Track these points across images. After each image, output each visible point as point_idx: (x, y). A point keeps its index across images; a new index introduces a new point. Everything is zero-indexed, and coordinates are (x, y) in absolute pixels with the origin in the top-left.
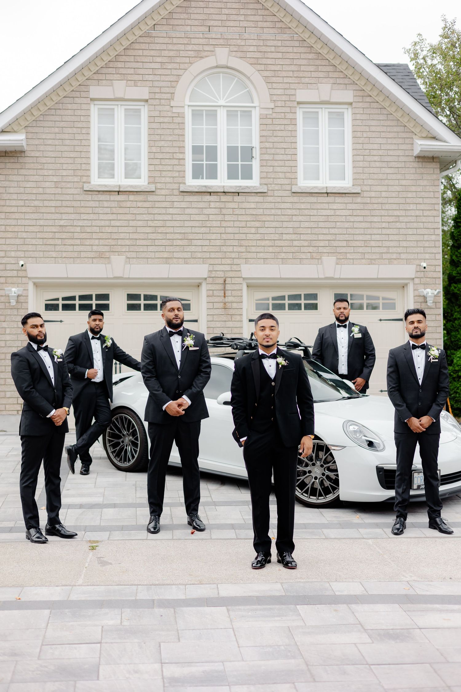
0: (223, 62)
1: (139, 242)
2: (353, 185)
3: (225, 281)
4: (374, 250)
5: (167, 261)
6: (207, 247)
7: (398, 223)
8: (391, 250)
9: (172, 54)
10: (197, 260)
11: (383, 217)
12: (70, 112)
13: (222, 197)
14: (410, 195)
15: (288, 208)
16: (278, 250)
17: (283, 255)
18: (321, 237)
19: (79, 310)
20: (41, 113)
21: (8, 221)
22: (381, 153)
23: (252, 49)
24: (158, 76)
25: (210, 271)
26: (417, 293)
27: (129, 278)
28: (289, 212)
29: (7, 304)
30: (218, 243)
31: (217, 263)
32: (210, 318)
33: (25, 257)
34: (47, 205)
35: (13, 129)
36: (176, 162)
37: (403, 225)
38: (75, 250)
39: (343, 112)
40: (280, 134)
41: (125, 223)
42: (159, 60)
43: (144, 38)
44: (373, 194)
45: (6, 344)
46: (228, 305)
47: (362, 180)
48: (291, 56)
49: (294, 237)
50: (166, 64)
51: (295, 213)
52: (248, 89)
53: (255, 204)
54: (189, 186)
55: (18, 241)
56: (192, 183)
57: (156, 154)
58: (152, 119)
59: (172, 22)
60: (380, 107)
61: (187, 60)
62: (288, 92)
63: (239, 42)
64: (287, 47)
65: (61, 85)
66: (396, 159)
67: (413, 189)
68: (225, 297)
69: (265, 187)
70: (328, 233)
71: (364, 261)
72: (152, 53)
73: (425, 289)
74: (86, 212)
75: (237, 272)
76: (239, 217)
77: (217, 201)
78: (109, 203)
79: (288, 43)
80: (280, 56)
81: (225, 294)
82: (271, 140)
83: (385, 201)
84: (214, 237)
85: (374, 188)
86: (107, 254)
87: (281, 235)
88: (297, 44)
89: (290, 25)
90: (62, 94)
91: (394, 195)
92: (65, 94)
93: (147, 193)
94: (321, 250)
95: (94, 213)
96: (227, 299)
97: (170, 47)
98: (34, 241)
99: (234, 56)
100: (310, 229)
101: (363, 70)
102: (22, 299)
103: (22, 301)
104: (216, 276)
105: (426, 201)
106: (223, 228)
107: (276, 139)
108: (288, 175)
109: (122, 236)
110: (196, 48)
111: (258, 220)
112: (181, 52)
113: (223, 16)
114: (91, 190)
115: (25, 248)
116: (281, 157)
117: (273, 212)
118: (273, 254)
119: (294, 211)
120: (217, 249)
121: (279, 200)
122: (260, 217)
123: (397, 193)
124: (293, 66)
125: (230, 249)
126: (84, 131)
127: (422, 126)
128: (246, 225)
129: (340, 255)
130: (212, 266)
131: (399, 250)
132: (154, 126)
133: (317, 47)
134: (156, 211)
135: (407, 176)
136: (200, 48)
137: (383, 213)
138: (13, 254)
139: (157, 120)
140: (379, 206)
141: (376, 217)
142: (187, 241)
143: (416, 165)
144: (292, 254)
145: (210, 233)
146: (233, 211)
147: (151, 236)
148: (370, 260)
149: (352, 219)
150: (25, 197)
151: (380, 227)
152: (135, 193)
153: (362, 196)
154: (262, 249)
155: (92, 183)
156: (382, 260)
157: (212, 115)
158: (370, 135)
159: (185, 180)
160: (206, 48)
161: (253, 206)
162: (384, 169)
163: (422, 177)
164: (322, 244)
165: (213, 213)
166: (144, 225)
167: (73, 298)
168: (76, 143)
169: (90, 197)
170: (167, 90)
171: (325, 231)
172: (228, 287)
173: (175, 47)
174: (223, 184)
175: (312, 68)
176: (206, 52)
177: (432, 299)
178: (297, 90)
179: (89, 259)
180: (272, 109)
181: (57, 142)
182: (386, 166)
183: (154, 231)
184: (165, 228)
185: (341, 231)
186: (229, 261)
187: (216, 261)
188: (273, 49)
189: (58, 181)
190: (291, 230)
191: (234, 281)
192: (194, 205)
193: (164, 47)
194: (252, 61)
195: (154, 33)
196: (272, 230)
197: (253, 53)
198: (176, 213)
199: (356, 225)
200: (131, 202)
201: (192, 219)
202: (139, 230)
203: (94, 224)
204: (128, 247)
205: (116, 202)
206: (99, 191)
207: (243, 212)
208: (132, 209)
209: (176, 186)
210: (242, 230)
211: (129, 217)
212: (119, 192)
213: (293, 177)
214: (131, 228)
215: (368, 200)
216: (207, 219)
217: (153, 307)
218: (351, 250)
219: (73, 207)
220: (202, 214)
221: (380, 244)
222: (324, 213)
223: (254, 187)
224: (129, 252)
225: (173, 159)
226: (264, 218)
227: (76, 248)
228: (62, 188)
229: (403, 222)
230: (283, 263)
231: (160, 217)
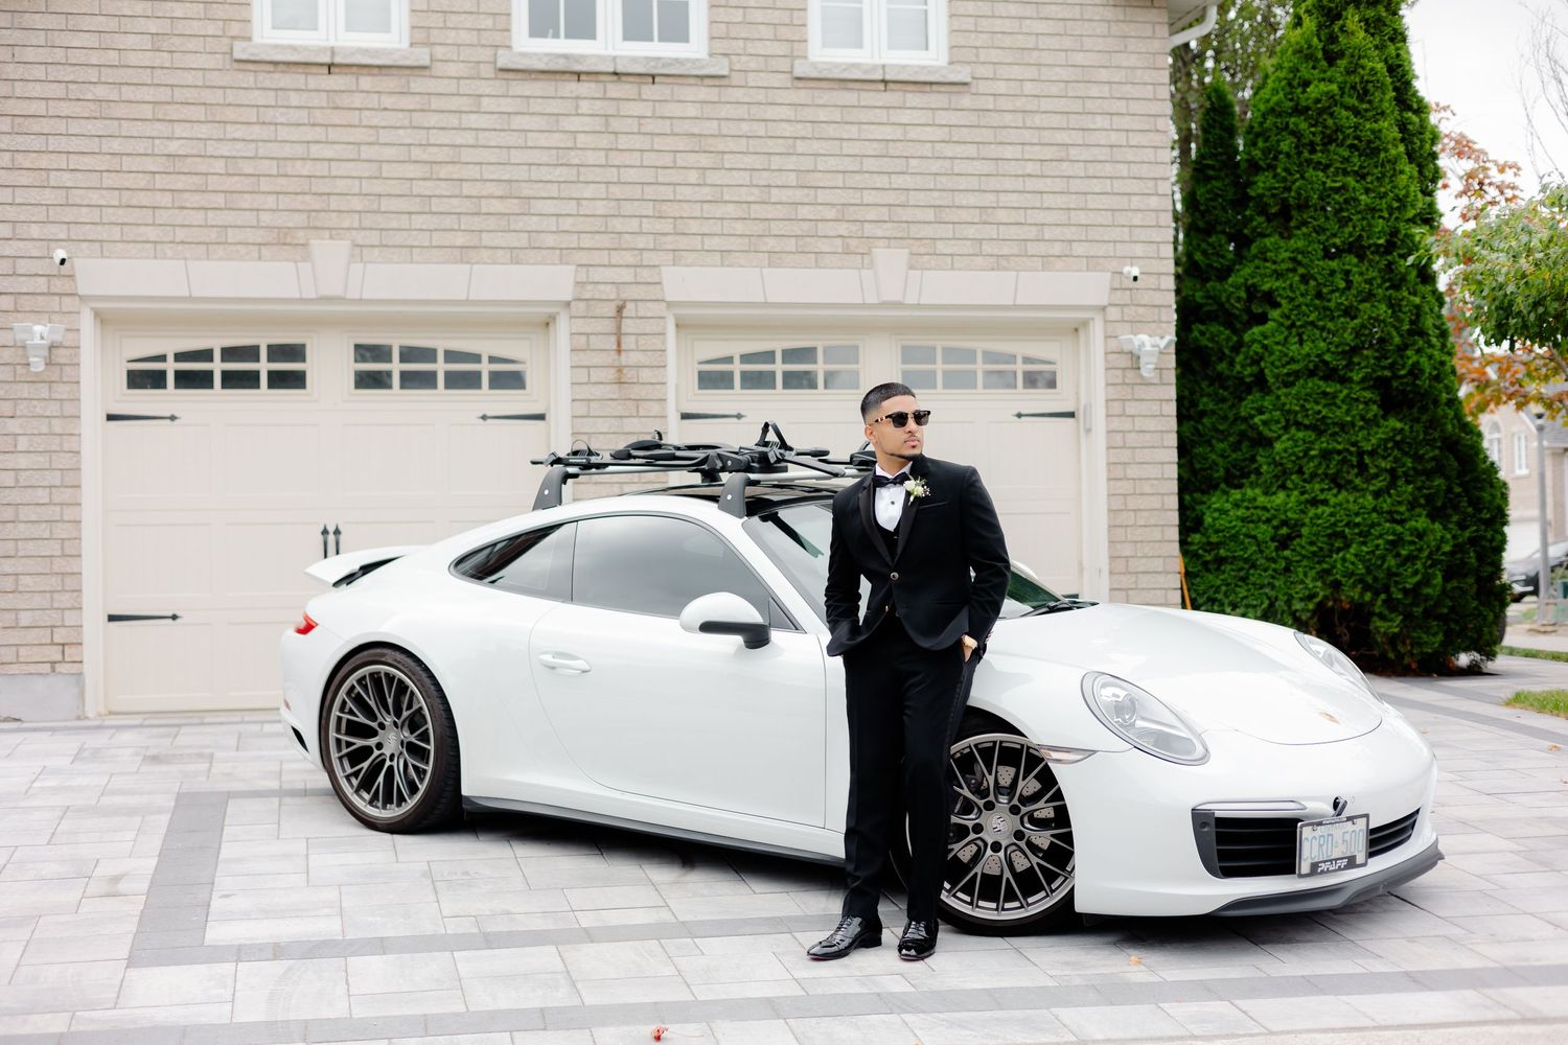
1: (386, 204)
2: (951, 63)
3: (620, 309)
4: (1005, 232)
5: (464, 254)
6: (570, 220)
7: (1065, 164)
8: (1048, 233)
10: (544, 252)
11: (1027, 148)
13: (609, 86)
14: (1094, 91)
15: (784, 117)
16: (758, 228)
17: (771, 243)
18: (870, 197)
19: (223, 387)
21: (20, 139)
25: (580, 284)
26: (1113, 345)
27: (360, 301)
28: (788, 130)
29: (20, 370)
30: (601, 208)
31: (597, 261)
32: (581, 409)
33: (69, 240)
34: (132, 98)
37: (1078, 169)
38: (210, 222)
41: (348, 152)
44: (1001, 87)
45: (17, 480)
46: (629, 375)
47: (974, 51)
49: (799, 195)
51: (803, 133)
53: (698, 105)
54: (524, 55)
55: (48, 196)
56: (527, 46)
67: (1104, 75)
68: (619, 351)
69: (725, 61)
70: (887, 186)
71: (979, 260)
73: (1134, 335)
74: (241, 119)
75: (652, 287)
76: (656, 139)
77: (597, 95)
78: (305, 95)
81: (619, 345)
83: (1032, 105)
84: (588, 192)
85: (1004, 72)
86: (301, 234)
87: (767, 190)
91: (1054, 89)
93: (408, 72)
94: (869, 229)
95: (264, 123)
96: (624, 359)
98: (95, 197)
100: (841, 175)
102: (61, 356)
103: (62, 361)
104: (597, 296)
105: (1135, 107)
106: (614, 170)
108: (784, 32)
109: (340, 185)
111: (707, 149)
114: (253, 58)
115: (70, 215)
117: (745, 127)
118: (746, 240)
119: (799, 126)
120: (598, 224)
121: (760, 96)
122: (710, 140)
123: (1062, 85)
125: (633, 225)
128: (675, 162)
129: (918, 243)
130: (585, 269)
131: (1069, 233)
134: (433, 120)
135: (1088, 43)
137: (1027, 136)
138: (35, 231)
140: (1018, 120)
141: (1010, 148)
142: (516, 201)
144: (793, 240)
145: (579, 182)
146: (640, 125)
147: (420, 188)
148: (995, 259)
149: (949, 150)
150: (67, 74)
151: (1020, 172)
152: (376, 71)
153: (974, 90)
154: (716, 227)
155: (257, 39)
156: (1025, 259)
159: (510, 38)
161: (692, 111)
162: (1028, 22)
163: (1126, 46)
164: (872, 214)
165: (586, 129)
166: (402, 159)
167: (206, 355)
169: (252, 79)
171: (881, 181)
172: (628, 326)
174: (611, 52)
177: (1154, 360)
179: (251, 247)
182: (1035, 15)
183: (428, 175)
184: (458, 166)
185: (919, 182)
186: (629, 258)
187: (597, 258)
189: (160, 31)
190: (792, 179)
191: (646, 310)
192: (536, 106)
196: (744, 178)
198: (484, 126)
199: (959, 167)
200: (364, 95)
201: (530, 144)
202: (387, 170)
203: (261, 152)
204: (357, 216)
205: (324, 95)
206: (275, 63)
207: (665, 126)
208: (367, 113)
209: (485, 55)
210: (663, 176)
211: (359, 135)
212: (330, 67)
213: (796, 38)
214: (366, 165)
215: (989, 103)
216: (570, 144)
217: (425, 380)
218: (946, 231)
219: (205, 104)
220: (557, 131)
221: (1019, 216)
222: (877, 133)
223: (694, 62)
224: (361, 229)
226: (720, 145)
227: (213, 218)
228: (171, 52)
229: (1077, 161)
230: (770, 265)
231: (445, 138)
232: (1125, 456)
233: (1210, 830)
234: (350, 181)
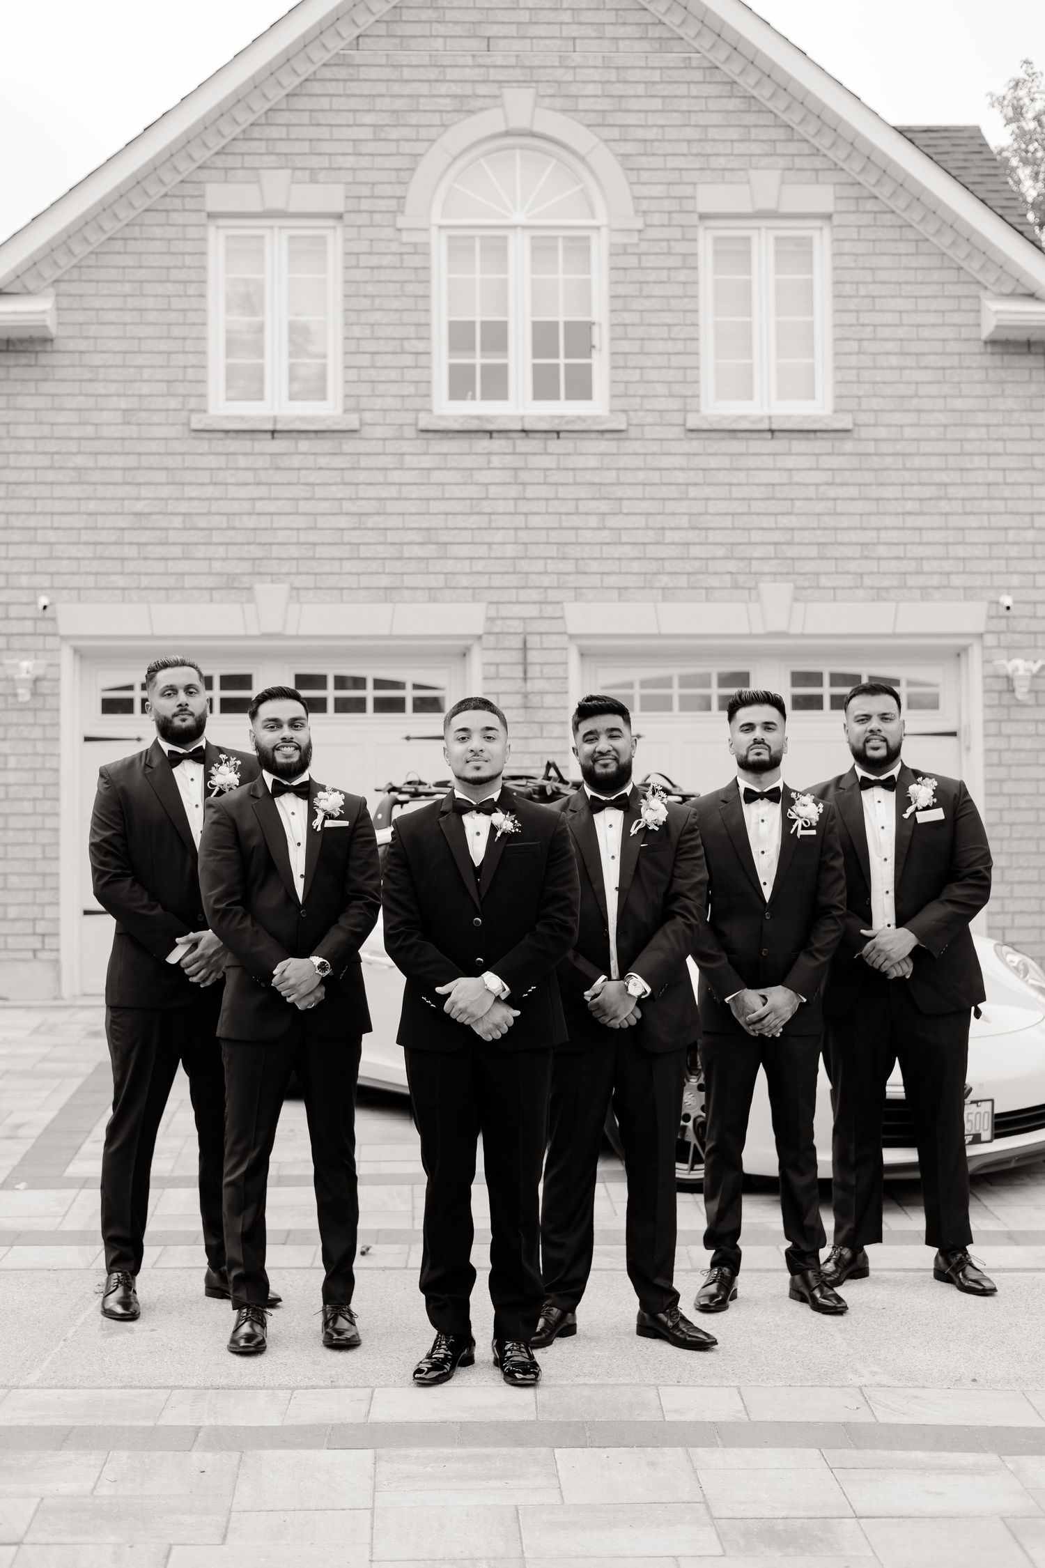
0: (520, 120)
1: (321, 552)
2: (835, 411)
3: (525, 642)
4: (886, 566)
5: (388, 594)
6: (482, 563)
7: (943, 502)
8: (927, 566)
9: (399, 104)
10: (458, 591)
11: (906, 488)
12: (158, 246)
13: (519, 442)
14: (972, 433)
15: (678, 466)
16: (652, 566)
17: (665, 580)
18: (756, 536)
20: (90, 249)
21: (13, 503)
22: (901, 333)
23: (590, 89)
24: (367, 158)
25: (490, 619)
26: (990, 670)
27: (297, 637)
28: (681, 477)
29: (11, 700)
30: (510, 551)
31: (507, 599)
33: (52, 588)
34: (106, 465)
35: (24, 286)
36: (408, 360)
37: (957, 506)
38: (170, 570)
39: (810, 239)
40: (657, 290)
41: (288, 507)
42: (369, 119)
43: (335, 69)
44: (882, 432)
45: (7, 794)
46: (534, 700)
47: (857, 400)
48: (684, 105)
49: (691, 536)
50: (386, 129)
51: (695, 480)
52: (581, 186)
53: (599, 457)
54: (442, 417)
55: (36, 551)
56: (447, 409)
57: (362, 342)
58: (352, 259)
59: (399, 29)
60: (900, 222)
61: (436, 119)
62: (678, 191)
63: (560, 74)
64: (675, 86)
65: (137, 182)
66: (937, 347)
67: (981, 418)
68: (525, 679)
69: (623, 417)
70: (773, 525)
71: (860, 593)
72: (354, 103)
73: (1009, 660)
74: (196, 481)
75: (556, 621)
76: (561, 488)
77: (508, 451)
78: (251, 458)
79: (677, 75)
80: (657, 104)
81: (525, 672)
82: (637, 304)
83: (912, 448)
84: (499, 537)
85: (885, 418)
86: (246, 579)
87: (661, 531)
88: (698, 76)
89: (681, 32)
90: (140, 202)
91: (933, 433)
92: (148, 203)
93: (340, 435)
94: (756, 566)
95: (216, 484)
96: (531, 686)
97: (396, 88)
98: (74, 551)
99: (549, 108)
100: (730, 517)
101: (857, 134)
102: (44, 687)
103: (46, 691)
104: (506, 630)
105: (1011, 447)
106: (522, 517)
107: (648, 304)
108: (678, 389)
109: (281, 536)
110: (456, 89)
111: (607, 496)
112: (422, 100)
113: (522, 12)
114: (207, 428)
115: (52, 566)
116: (660, 346)
117: (641, 476)
118: (642, 577)
119: (692, 473)
120: (507, 566)
121: (655, 447)
122: (609, 489)
123: (941, 429)
124: (688, 129)
125: (539, 566)
126: (192, 290)
127: (1002, 267)
128: (577, 508)
129: (802, 578)
130: (494, 606)
131: (947, 566)
132: (358, 275)
133: (748, 82)
135: (967, 389)
136: (467, 89)
137: (907, 477)
139: (364, 261)
140: (899, 462)
141: (890, 488)
142: (434, 547)
143: (987, 361)
144: (686, 576)
145: (490, 528)
146: (546, 476)
147: (349, 537)
148: (874, 592)
149: (832, 492)
150: (52, 446)
151: (900, 510)
152: (312, 435)
153: (856, 436)
154: (614, 566)
155: (212, 411)
156: (904, 591)
157: (496, 248)
158: (875, 290)
159: (431, 403)
160: (482, 90)
161: (593, 462)
162: (908, 372)
163: (1003, 391)
164: (759, 552)
165: (497, 481)
166: (334, 511)
168: (173, 317)
169: (207, 446)
170: (387, 190)
171: (768, 522)
172: (533, 656)
173: (408, 89)
174: (521, 412)
175: (734, 134)
176: (482, 100)
177: (1027, 683)
178: (700, 188)
179: (204, 591)
180: (640, 231)
181: (127, 317)
182: (915, 366)
183: (357, 525)
184: (383, 517)
185: (804, 521)
186: (535, 595)
187: (506, 596)
188: (641, 89)
190: (684, 521)
191: (550, 641)
192: (452, 462)
193: (381, 88)
194: (591, 118)
195: (357, 57)
196: (640, 521)
197: (592, 100)
198: (408, 481)
199: (842, 507)
200: (301, 457)
201: (447, 495)
202: (321, 522)
203: (214, 509)
204: (294, 562)
205: (268, 458)
206: (227, 432)
207: (568, 477)
208: (304, 472)
209: (408, 418)
210: (567, 522)
211: (298, 491)
212: (273, 433)
213: (689, 393)
214: (303, 518)
215: (871, 447)
216: (482, 495)
217: (357, 706)
218: (830, 566)
219: (166, 469)
220: (472, 484)
221: (899, 551)
222: (765, 477)
223: (595, 418)
224: (298, 573)
225: (403, 352)
226: (619, 492)
227: (172, 566)
228: (139, 425)
229: (956, 499)
230: (664, 600)
231: (372, 492)
232: (1001, 773)
234: (289, 532)
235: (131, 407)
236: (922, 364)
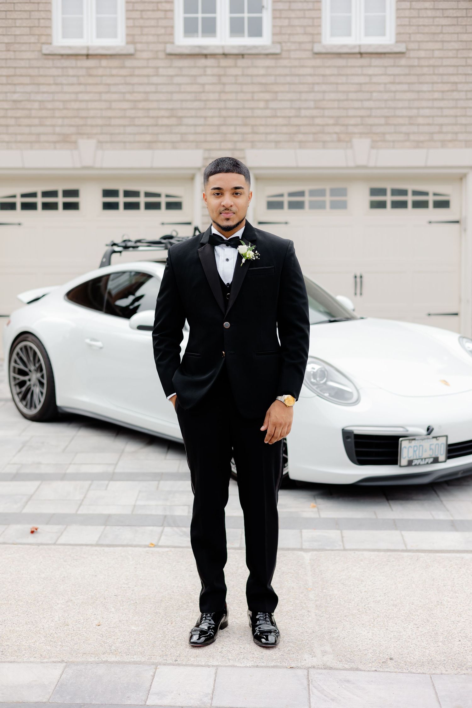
1: (114, 122)
2: (397, 42)
4: (422, 129)
5: (150, 145)
6: (201, 128)
7: (455, 93)
8: (445, 129)
10: (188, 143)
11: (435, 85)
13: (221, 60)
15: (309, 73)
16: (294, 130)
17: (301, 137)
18: (351, 113)
19: (42, 210)
25: (206, 159)
27: (101, 169)
28: (310, 79)
30: (216, 121)
31: (214, 147)
38: (32, 132)
41: (96, 97)
44: (422, 54)
47: (409, 35)
49: (315, 112)
51: (318, 81)
53: (265, 69)
54: (179, 47)
56: (182, 42)
57: (136, 5)
69: (278, 46)
70: (360, 107)
71: (408, 143)
74: (46, 83)
76: (244, 86)
77: (215, 65)
78: (76, 70)
83: (438, 62)
84: (210, 113)
85: (424, 46)
86: (74, 137)
87: (299, 110)
91: (450, 54)
93: (124, 57)
94: (351, 129)
95: (57, 84)
100: (337, 102)
106: (223, 102)
108: (309, 30)
109: (92, 113)
111: (269, 90)
114: (51, 53)
116: (300, 6)
117: (288, 79)
118: (288, 136)
119: (316, 78)
120: (214, 129)
121: (296, 63)
122: (270, 86)
123: (455, 52)
125: (232, 129)
128: (253, 97)
129: (376, 136)
130: (208, 151)
131: (456, 129)
137: (435, 79)
140: (431, 70)
141: (426, 85)
142: (175, 119)
144: (312, 135)
145: (205, 108)
146: (236, 79)
147: (129, 113)
148: (415, 143)
149: (393, 88)
151: (431, 98)
152: (108, 57)
153: (407, 56)
154: (273, 129)
155: (55, 44)
156: (432, 143)
159: (173, 39)
161: (262, 72)
162: (437, 19)
164: (352, 121)
165: (209, 82)
166: (121, 99)
167: (34, 195)
169: (51, 63)
171: (357, 104)
174: (223, 44)
179: (51, 144)
182: (441, 16)
183: (133, 107)
184: (147, 102)
185: (378, 104)
186: (230, 145)
187: (214, 145)
190: (312, 104)
192: (185, 72)
196: (287, 104)
198: (161, 82)
199: (399, 96)
200: (103, 69)
201: (182, 90)
202: (114, 105)
203: (56, 98)
204: (99, 127)
205: (85, 70)
206: (62, 55)
207: (248, 80)
208: (104, 78)
209: (160, 47)
210: (247, 105)
211: (101, 88)
212: (88, 56)
213: (315, 32)
214: (104, 103)
215: (416, 62)
216: (201, 90)
217: (135, 206)
218: (391, 129)
219: (30, 76)
220: (195, 84)
221: (430, 121)
222: (356, 80)
223: (263, 47)
224: (102, 134)
225: (158, 10)
226: (276, 88)
227: (34, 130)
228: (14, 51)
229: (462, 91)
230: (300, 147)
231: (141, 88)
233: (351, 440)
234: (96, 111)
235: (10, 41)
236: (445, 15)
